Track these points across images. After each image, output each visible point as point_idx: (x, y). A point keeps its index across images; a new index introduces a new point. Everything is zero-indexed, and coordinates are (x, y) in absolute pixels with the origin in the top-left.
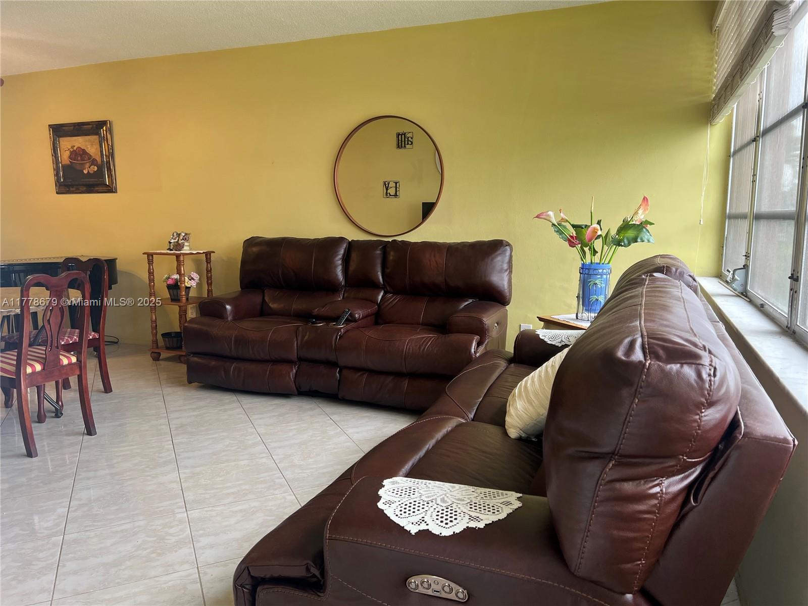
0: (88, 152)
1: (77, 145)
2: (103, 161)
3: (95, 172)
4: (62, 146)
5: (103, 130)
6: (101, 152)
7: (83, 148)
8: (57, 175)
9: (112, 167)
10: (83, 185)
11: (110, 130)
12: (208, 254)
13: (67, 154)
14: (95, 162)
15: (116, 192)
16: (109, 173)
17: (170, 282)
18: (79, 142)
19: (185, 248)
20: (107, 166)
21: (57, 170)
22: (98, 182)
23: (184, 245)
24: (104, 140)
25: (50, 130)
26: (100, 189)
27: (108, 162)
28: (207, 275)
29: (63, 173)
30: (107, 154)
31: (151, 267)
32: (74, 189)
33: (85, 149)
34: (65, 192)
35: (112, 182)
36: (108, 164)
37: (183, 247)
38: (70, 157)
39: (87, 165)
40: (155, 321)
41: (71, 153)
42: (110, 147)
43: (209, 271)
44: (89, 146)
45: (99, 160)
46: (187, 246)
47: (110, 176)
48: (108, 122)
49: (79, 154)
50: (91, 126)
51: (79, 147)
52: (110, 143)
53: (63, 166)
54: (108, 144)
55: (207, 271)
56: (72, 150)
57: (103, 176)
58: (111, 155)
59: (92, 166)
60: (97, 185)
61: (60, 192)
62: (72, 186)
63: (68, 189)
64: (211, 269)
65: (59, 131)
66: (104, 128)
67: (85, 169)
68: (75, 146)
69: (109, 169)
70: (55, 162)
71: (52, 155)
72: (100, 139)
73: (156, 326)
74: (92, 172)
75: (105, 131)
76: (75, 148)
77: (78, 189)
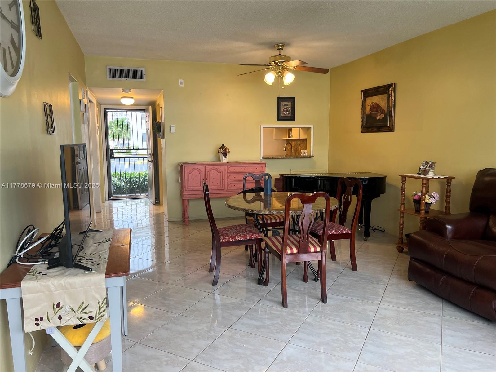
0: (380, 105)
1: (375, 101)
2: (388, 111)
3: (383, 118)
4: (367, 103)
5: (390, 90)
6: (387, 105)
7: (377, 103)
8: (362, 121)
9: (393, 114)
10: (375, 127)
11: (394, 90)
12: (449, 180)
13: (369, 107)
14: (384, 112)
15: (393, 131)
16: (391, 119)
17: (416, 197)
18: (376, 99)
19: (430, 173)
20: (390, 114)
21: (363, 118)
22: (384, 125)
23: (429, 171)
24: (390, 97)
25: (362, 94)
26: (385, 129)
27: (391, 111)
28: (446, 195)
29: (366, 120)
30: (391, 106)
31: (404, 186)
32: (371, 130)
33: (379, 103)
34: (365, 132)
35: (392, 125)
36: (391, 113)
37: (428, 173)
38: (370, 110)
39: (379, 114)
40: (403, 224)
41: (371, 107)
42: (393, 101)
43: (449, 192)
44: (381, 102)
45: (385, 109)
46: (432, 172)
47: (391, 121)
48: (394, 84)
49: (376, 107)
50: (383, 88)
51: (376, 103)
52: (393, 98)
53: (366, 116)
54: (392, 99)
55: (447, 192)
56: (372, 105)
57: (387, 121)
58: (394, 106)
59: (382, 115)
60: (383, 127)
61: (363, 132)
62: (370, 128)
63: (367, 130)
64: (450, 190)
65: (367, 93)
66: (391, 89)
67: (377, 117)
68: (373, 102)
69: (391, 116)
70: (362, 113)
71: (362, 109)
72: (388, 96)
73: (403, 227)
74: (381, 118)
75: (391, 91)
76: (373, 104)
77: (372, 130)
